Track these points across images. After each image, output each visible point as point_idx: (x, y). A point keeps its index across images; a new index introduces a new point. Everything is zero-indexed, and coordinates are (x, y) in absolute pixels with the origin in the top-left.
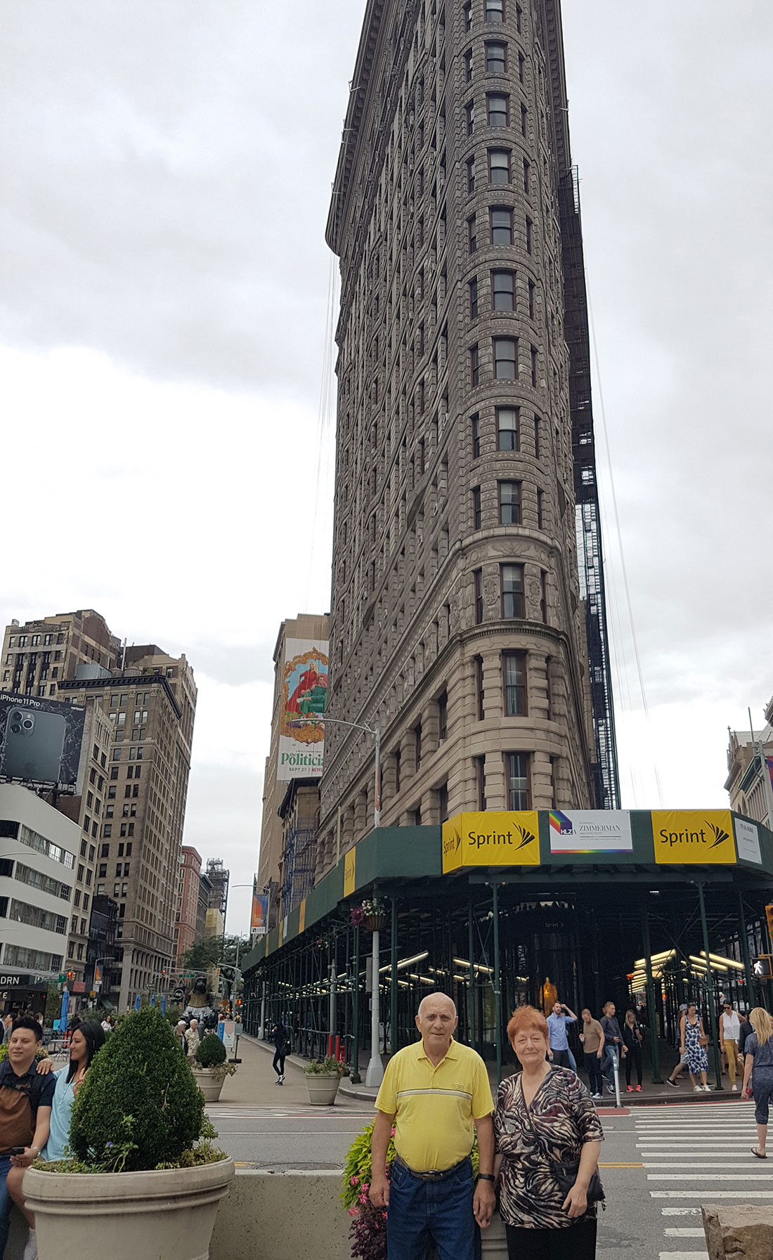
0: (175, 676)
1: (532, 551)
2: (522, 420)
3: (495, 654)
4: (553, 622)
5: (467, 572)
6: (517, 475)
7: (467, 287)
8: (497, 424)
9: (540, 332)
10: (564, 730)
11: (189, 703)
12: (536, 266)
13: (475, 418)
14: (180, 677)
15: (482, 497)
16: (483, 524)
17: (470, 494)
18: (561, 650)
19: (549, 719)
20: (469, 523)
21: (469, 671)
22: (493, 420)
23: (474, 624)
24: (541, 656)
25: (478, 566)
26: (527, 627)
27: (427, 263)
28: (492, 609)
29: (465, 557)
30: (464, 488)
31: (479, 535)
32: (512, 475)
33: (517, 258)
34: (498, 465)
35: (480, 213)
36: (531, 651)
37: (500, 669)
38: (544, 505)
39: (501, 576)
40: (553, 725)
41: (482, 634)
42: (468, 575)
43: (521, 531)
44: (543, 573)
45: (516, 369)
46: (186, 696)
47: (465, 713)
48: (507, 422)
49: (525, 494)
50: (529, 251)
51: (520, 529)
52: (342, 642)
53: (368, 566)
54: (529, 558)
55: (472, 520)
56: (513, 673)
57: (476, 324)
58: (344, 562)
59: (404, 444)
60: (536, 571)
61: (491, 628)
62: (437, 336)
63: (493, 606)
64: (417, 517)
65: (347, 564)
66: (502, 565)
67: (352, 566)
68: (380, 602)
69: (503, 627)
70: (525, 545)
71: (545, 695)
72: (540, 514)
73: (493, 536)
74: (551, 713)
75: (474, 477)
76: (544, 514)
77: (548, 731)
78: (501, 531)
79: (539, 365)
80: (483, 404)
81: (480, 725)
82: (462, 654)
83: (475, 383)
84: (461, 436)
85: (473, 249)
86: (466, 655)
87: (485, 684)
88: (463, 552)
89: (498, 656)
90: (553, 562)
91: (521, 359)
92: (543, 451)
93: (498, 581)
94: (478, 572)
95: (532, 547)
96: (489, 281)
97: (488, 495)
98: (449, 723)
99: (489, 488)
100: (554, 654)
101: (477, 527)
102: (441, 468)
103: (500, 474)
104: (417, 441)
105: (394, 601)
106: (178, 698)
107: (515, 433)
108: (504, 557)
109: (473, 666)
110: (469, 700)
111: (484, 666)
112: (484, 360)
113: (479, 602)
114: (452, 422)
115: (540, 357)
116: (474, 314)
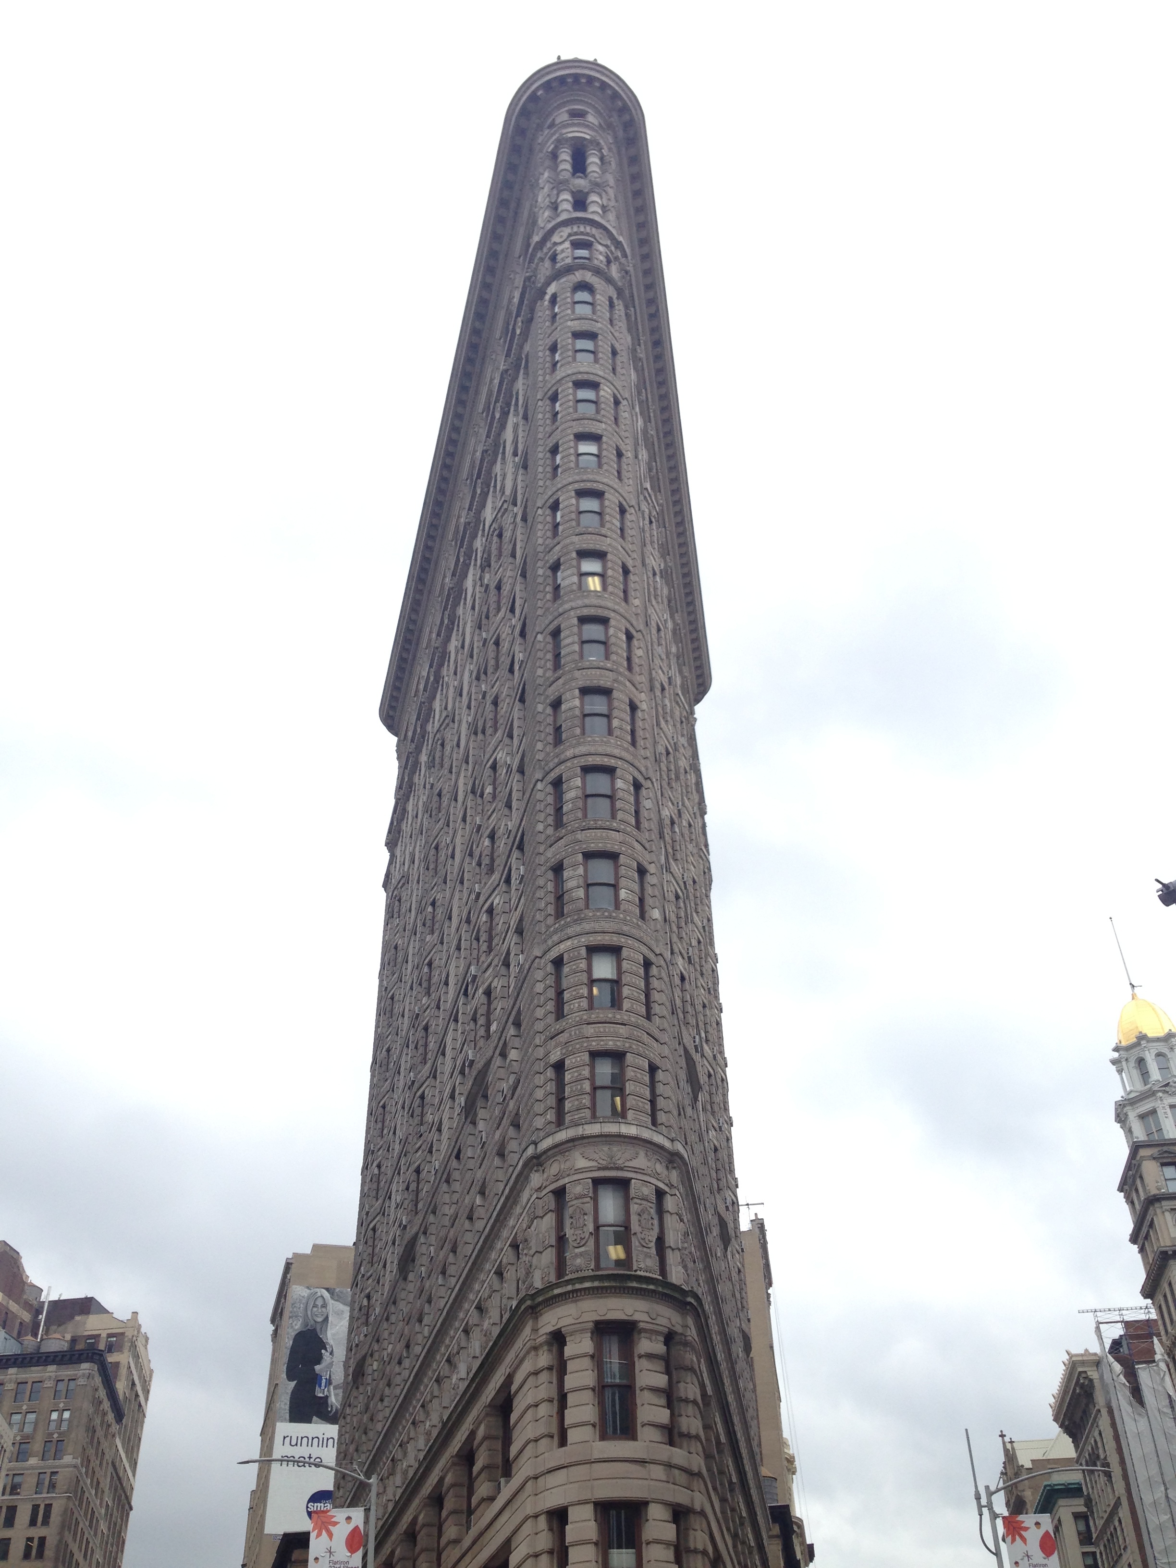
0: (120, 1349)
1: (642, 1161)
2: (625, 965)
3: (583, 1331)
4: (676, 1275)
5: (544, 1192)
6: (618, 1044)
7: (550, 789)
8: (589, 971)
9: (651, 845)
10: (697, 1462)
11: (137, 1396)
12: (643, 761)
13: (558, 962)
14: (126, 1351)
15: (568, 1077)
16: (568, 1118)
17: (550, 1073)
18: (690, 1321)
19: (671, 1443)
20: (548, 1117)
21: (544, 1359)
22: (583, 965)
23: (553, 1278)
24: (657, 1333)
25: (561, 1183)
26: (635, 1284)
27: (500, 755)
28: (581, 1254)
29: (541, 1169)
30: (542, 1064)
31: (562, 1136)
32: (611, 1045)
33: (616, 752)
34: (590, 1030)
35: (568, 695)
36: (642, 1325)
37: (592, 1357)
38: (660, 1089)
39: (595, 1200)
40: (678, 1455)
41: (564, 1297)
42: (545, 1199)
43: (625, 1130)
44: (660, 1194)
45: (617, 895)
46: (133, 1384)
47: (538, 1433)
48: (603, 968)
49: (630, 1073)
50: (634, 743)
51: (623, 1126)
52: (368, 1297)
53: (410, 1175)
54: (636, 1170)
55: (554, 1111)
56: (614, 1361)
57: (561, 835)
58: (379, 1166)
59: (466, 994)
60: (648, 1191)
61: (578, 1286)
62: (511, 849)
63: (582, 1249)
64: (480, 1103)
65: (383, 1169)
66: (597, 1182)
67: (390, 1173)
68: (425, 1233)
69: (596, 1284)
70: (629, 1151)
71: (663, 1401)
72: (653, 1102)
73: (583, 1138)
74: (676, 1431)
75: (556, 1047)
76: (661, 1103)
77: (669, 1466)
78: (594, 1129)
79: (649, 890)
80: (569, 943)
81: (559, 1456)
82: (535, 1330)
83: (560, 913)
84: (539, 988)
85: (558, 740)
86: (542, 1331)
87: (570, 1382)
88: (537, 1162)
89: (589, 1335)
90: (674, 1176)
91: (623, 882)
92: (656, 1009)
93: (589, 1207)
94: (560, 1194)
95: (642, 1154)
96: (578, 782)
97: (576, 1074)
98: (514, 1450)
99: (577, 1061)
100: (679, 1329)
101: (560, 1122)
102: (512, 1031)
103: (594, 1043)
104: (481, 991)
105: (442, 1234)
106: (121, 1386)
107: (615, 984)
108: (599, 1169)
109: (550, 1350)
110: (544, 1410)
111: (568, 1351)
112: (570, 884)
113: (561, 1240)
114: (527, 967)
115: (650, 879)
116: (559, 823)
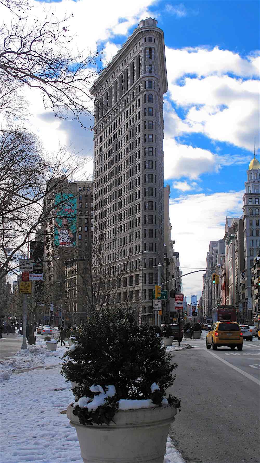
2: (153, 231)
6: (152, 242)
13: (145, 230)
15: (146, 246)
17: (144, 244)
19: (156, 284)
22: (148, 231)
23: (144, 267)
25: (145, 257)
26: (153, 269)
29: (143, 255)
31: (146, 253)
36: (153, 273)
37: (149, 276)
38: (156, 246)
44: (156, 258)
49: (153, 245)
50: (155, 195)
55: (144, 249)
57: (146, 211)
61: (147, 269)
63: (148, 265)
66: (149, 258)
71: (155, 280)
78: (149, 253)
79: (156, 219)
81: (145, 285)
83: (145, 222)
86: (143, 273)
87: (146, 278)
91: (153, 219)
93: (148, 261)
95: (154, 255)
96: (148, 204)
98: (140, 282)
100: (157, 273)
103: (149, 242)
110: (143, 280)
111: (146, 275)
113: (145, 263)
